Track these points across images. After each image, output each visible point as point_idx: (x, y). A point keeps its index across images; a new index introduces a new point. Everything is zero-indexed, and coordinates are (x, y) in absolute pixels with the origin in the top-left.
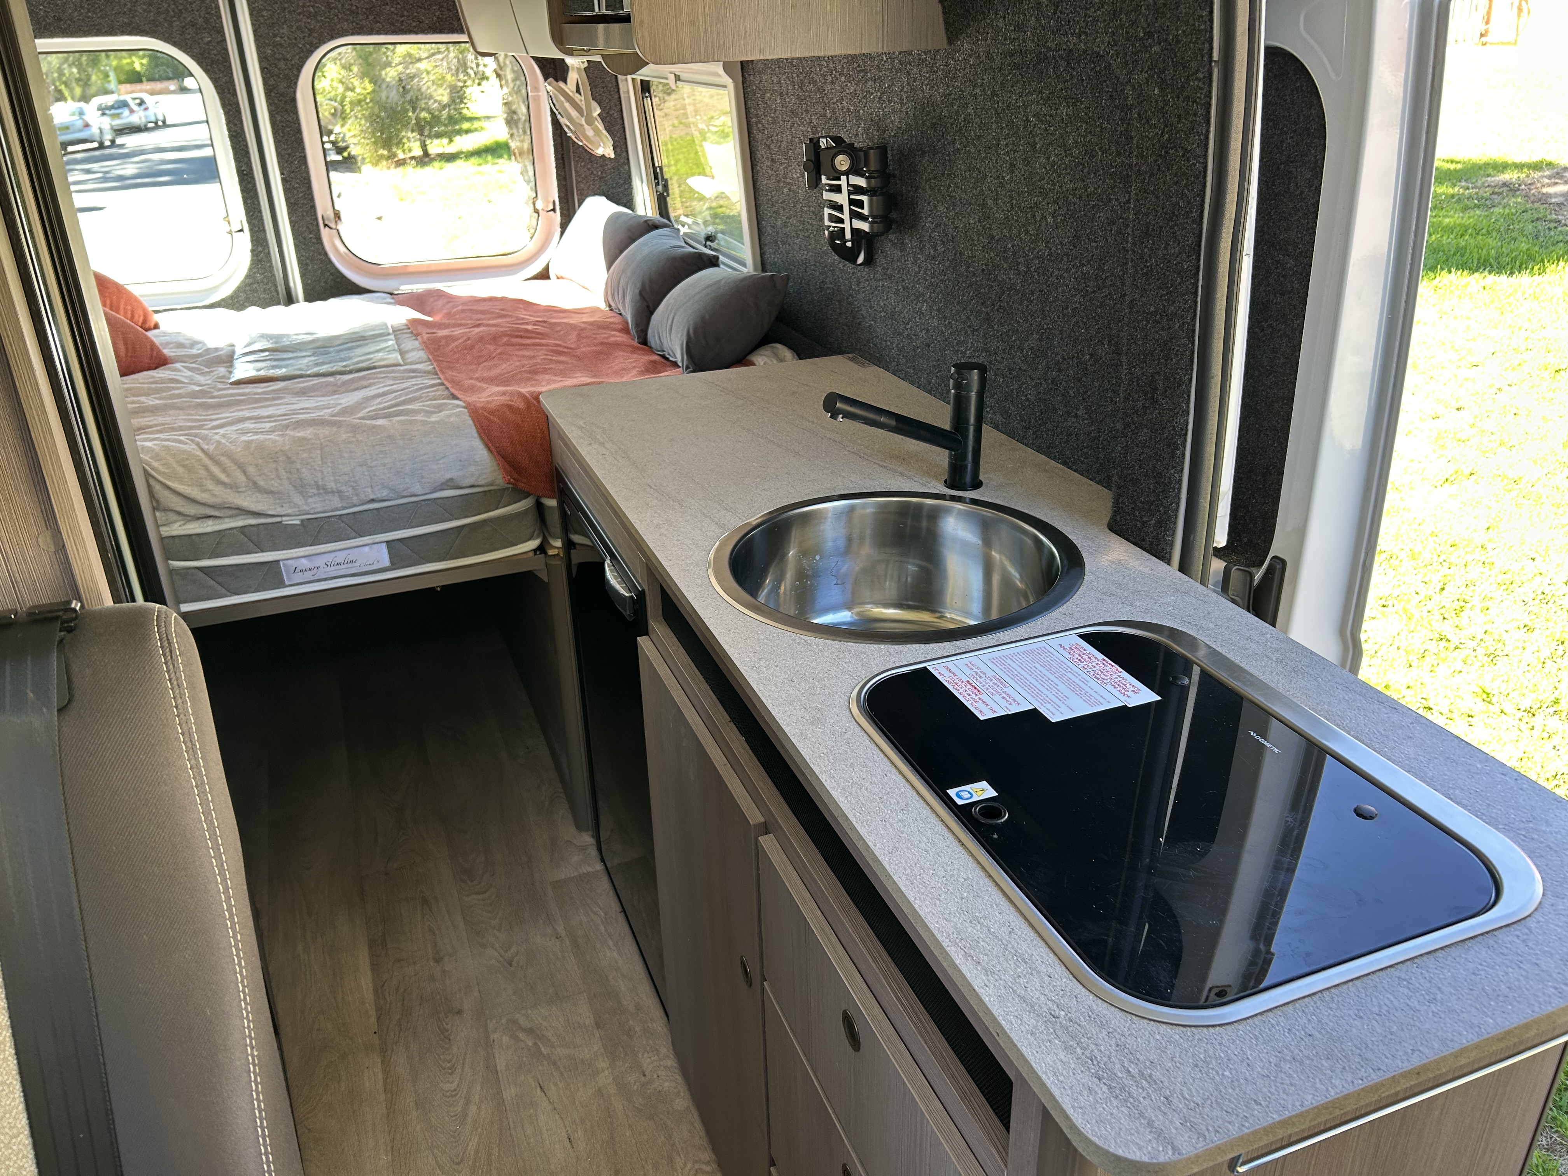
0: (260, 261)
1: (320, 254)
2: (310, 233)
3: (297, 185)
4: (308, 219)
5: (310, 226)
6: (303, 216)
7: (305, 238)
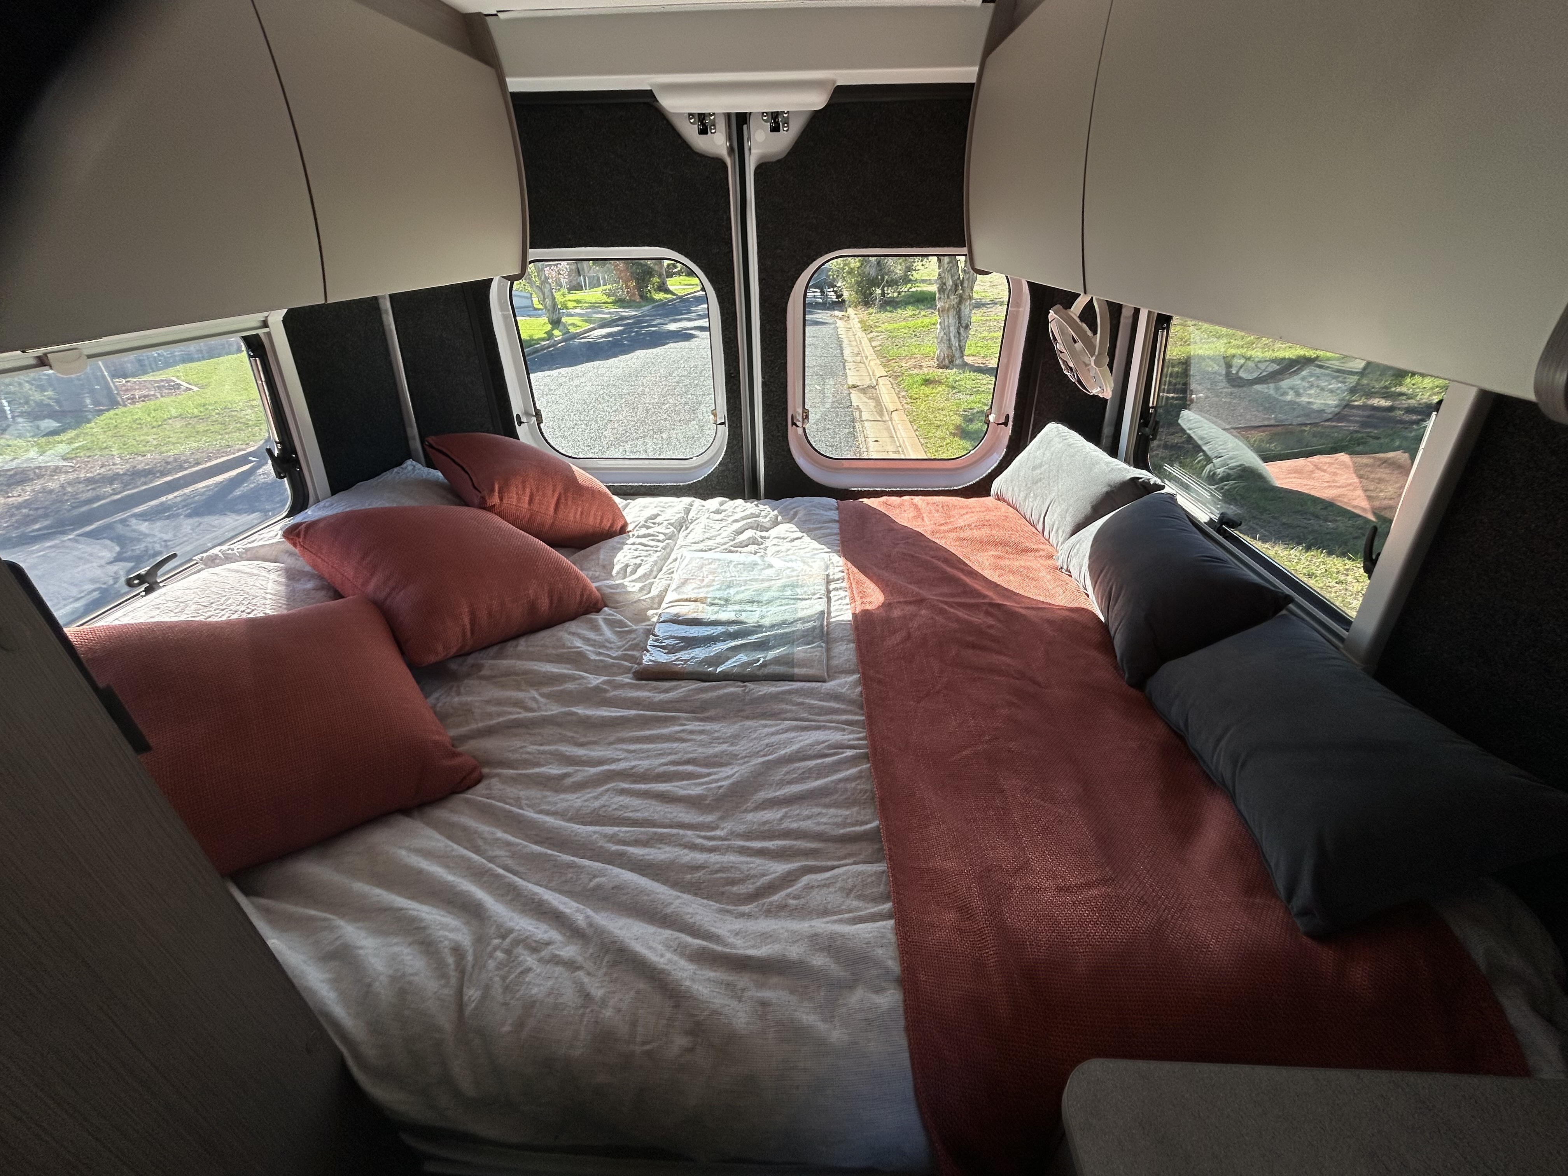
0: (733, 453)
1: (783, 450)
2: (779, 432)
3: (774, 389)
4: (779, 419)
5: (780, 426)
6: (775, 416)
7: (773, 436)
